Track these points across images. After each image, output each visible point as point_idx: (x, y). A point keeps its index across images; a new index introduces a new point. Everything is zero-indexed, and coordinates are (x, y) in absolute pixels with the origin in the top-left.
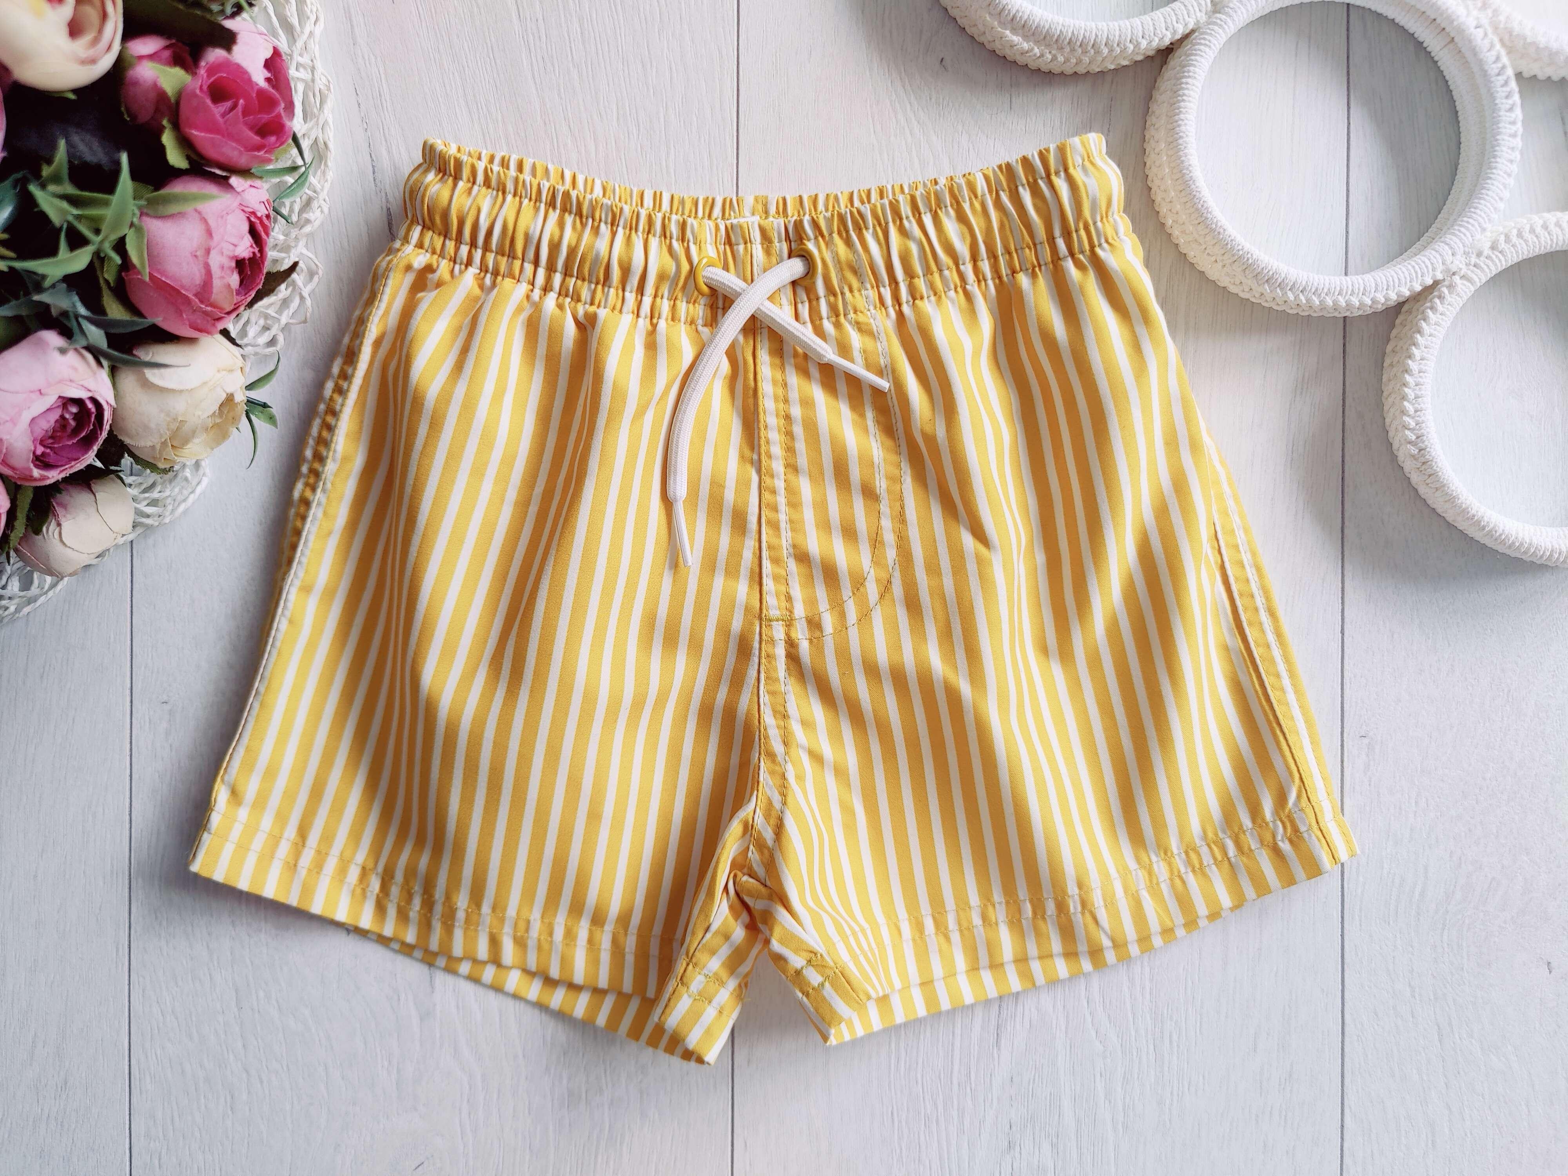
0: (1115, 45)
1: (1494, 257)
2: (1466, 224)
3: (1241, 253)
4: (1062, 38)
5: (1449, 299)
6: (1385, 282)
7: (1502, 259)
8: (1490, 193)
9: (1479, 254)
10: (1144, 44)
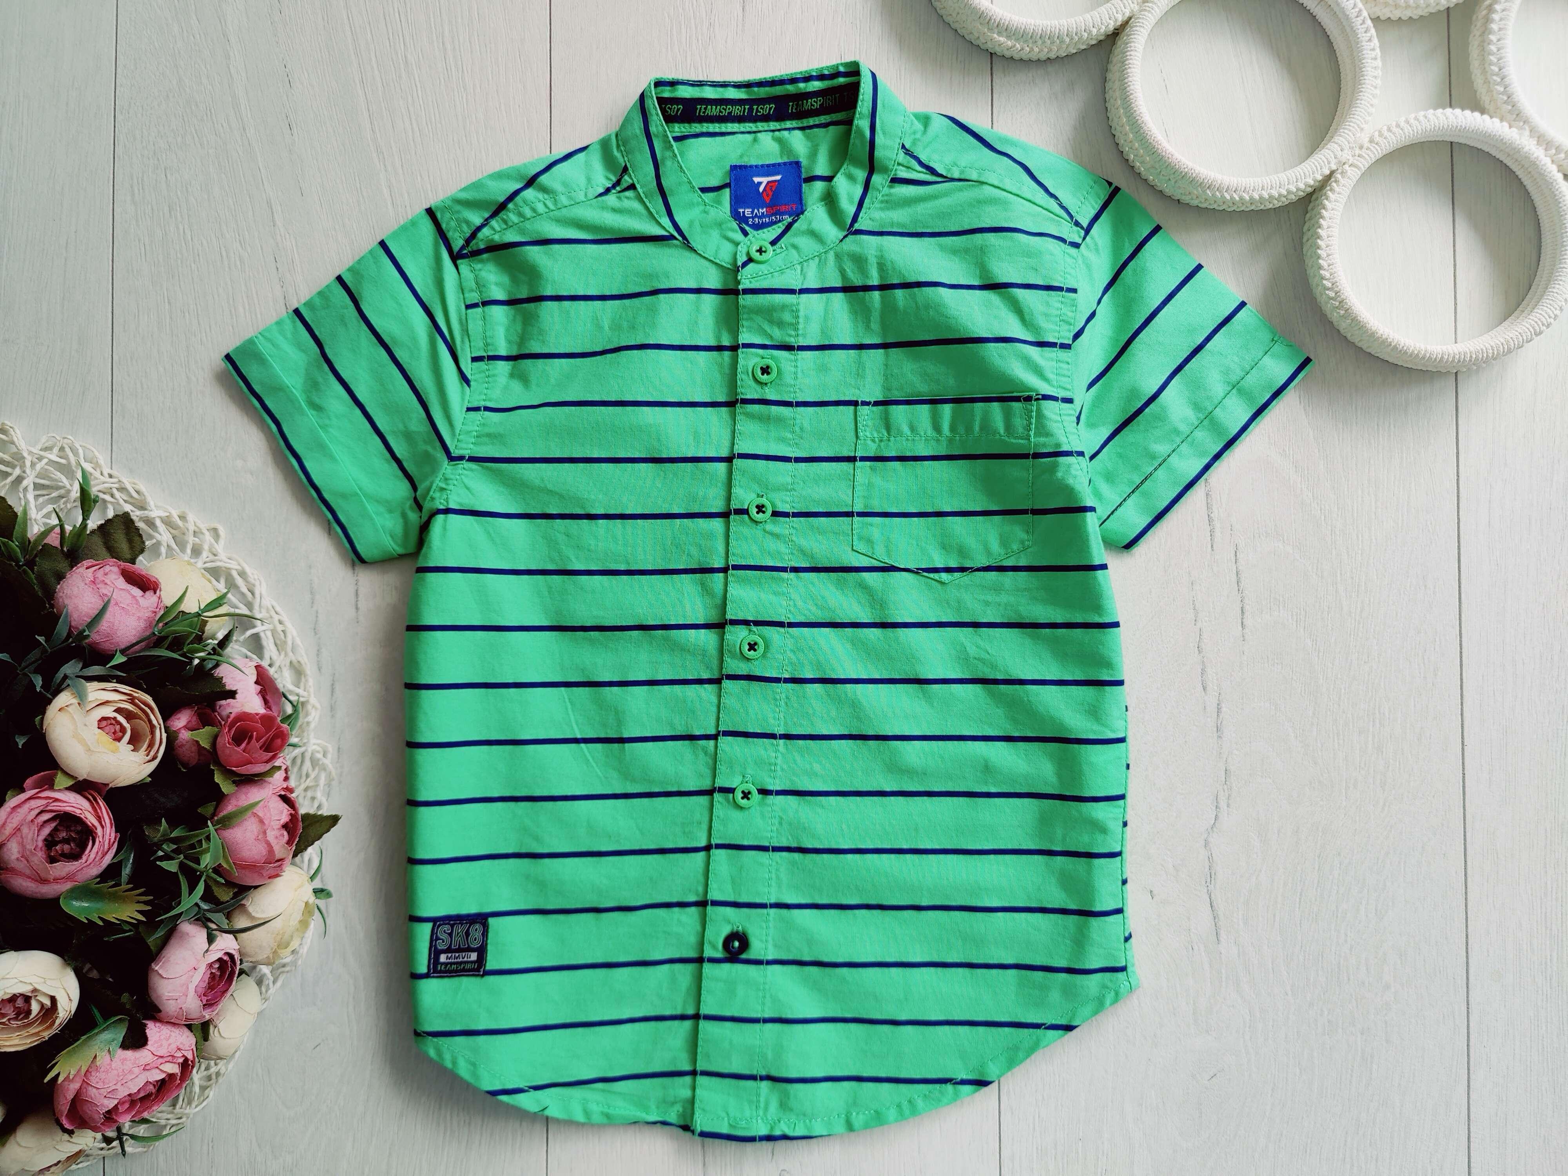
0: (1074, 35)
1: (1372, 148)
2: (1347, 127)
3: (1186, 170)
4: (1035, 34)
5: (1343, 182)
6: (1294, 177)
7: (1379, 149)
8: (1363, 102)
9: (1361, 147)
10: (1094, 31)
